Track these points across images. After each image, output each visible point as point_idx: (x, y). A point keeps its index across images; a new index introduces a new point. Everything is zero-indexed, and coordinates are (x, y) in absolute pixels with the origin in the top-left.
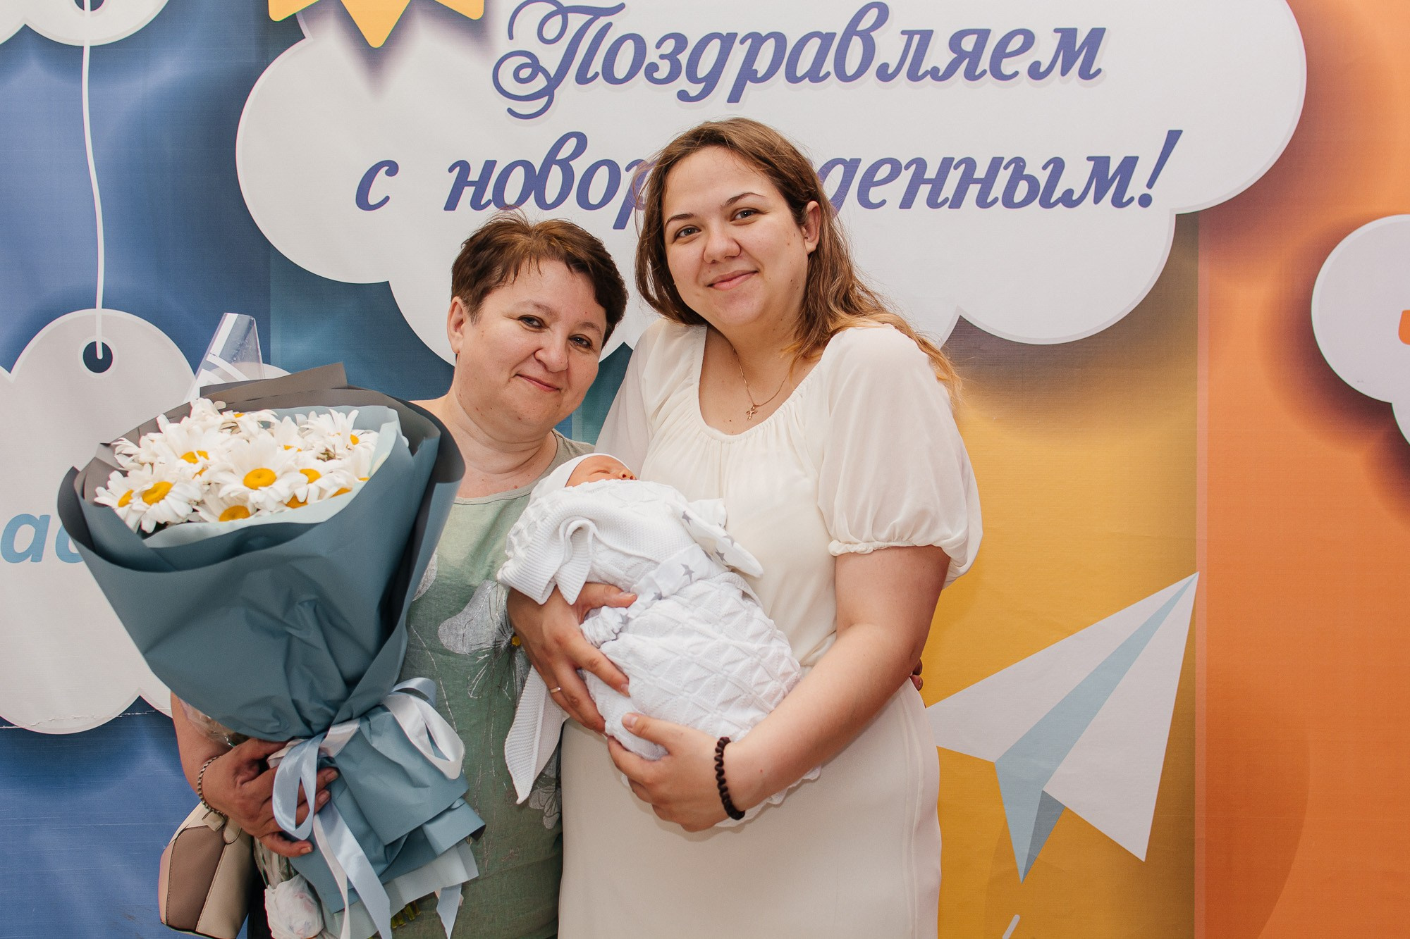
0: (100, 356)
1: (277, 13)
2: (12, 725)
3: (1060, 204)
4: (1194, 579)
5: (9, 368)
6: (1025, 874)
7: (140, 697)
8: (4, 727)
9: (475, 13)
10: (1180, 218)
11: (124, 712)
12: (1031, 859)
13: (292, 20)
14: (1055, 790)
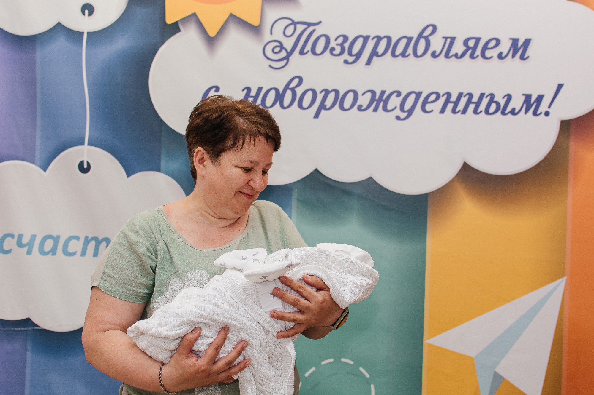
0: (85, 166)
1: (169, 20)
2: (40, 327)
3: (510, 114)
4: (564, 279)
5: (45, 169)
8: (37, 328)
9: (256, 23)
10: (562, 122)
13: (176, 24)
14: (500, 371)
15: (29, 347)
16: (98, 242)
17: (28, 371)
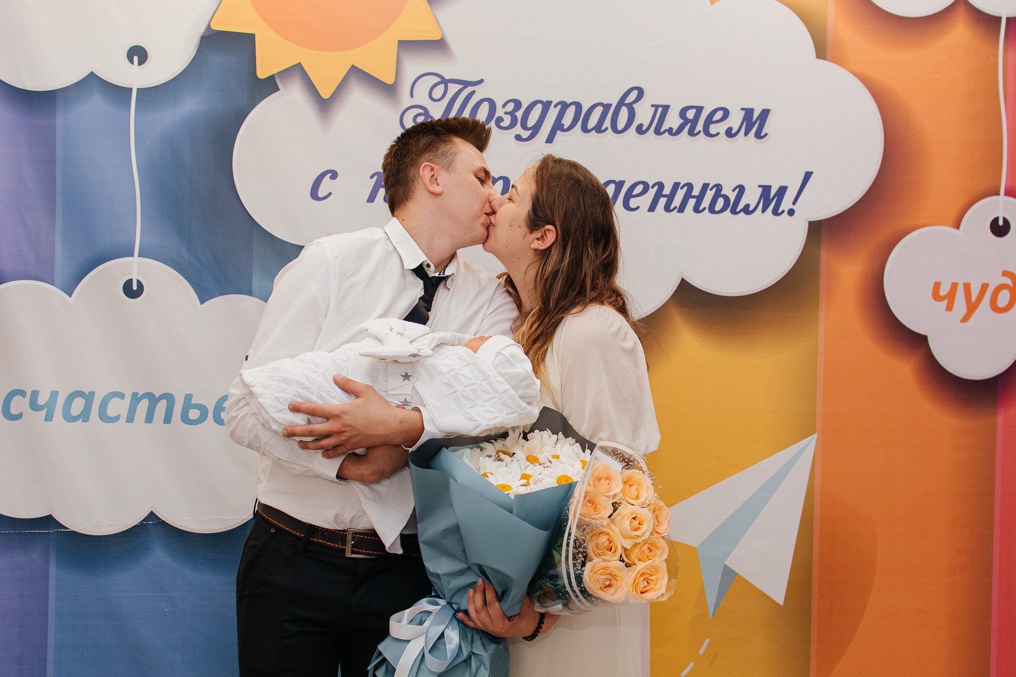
0: (135, 287)
1: (262, 73)
2: (68, 529)
3: (742, 213)
4: (815, 436)
5: (70, 295)
6: (713, 614)
7: (152, 511)
8: (62, 530)
9: (389, 80)
10: (810, 223)
11: (141, 522)
12: (717, 605)
13: (272, 79)
14: (732, 564)
15: (53, 559)
16: (153, 400)
17: (52, 593)
